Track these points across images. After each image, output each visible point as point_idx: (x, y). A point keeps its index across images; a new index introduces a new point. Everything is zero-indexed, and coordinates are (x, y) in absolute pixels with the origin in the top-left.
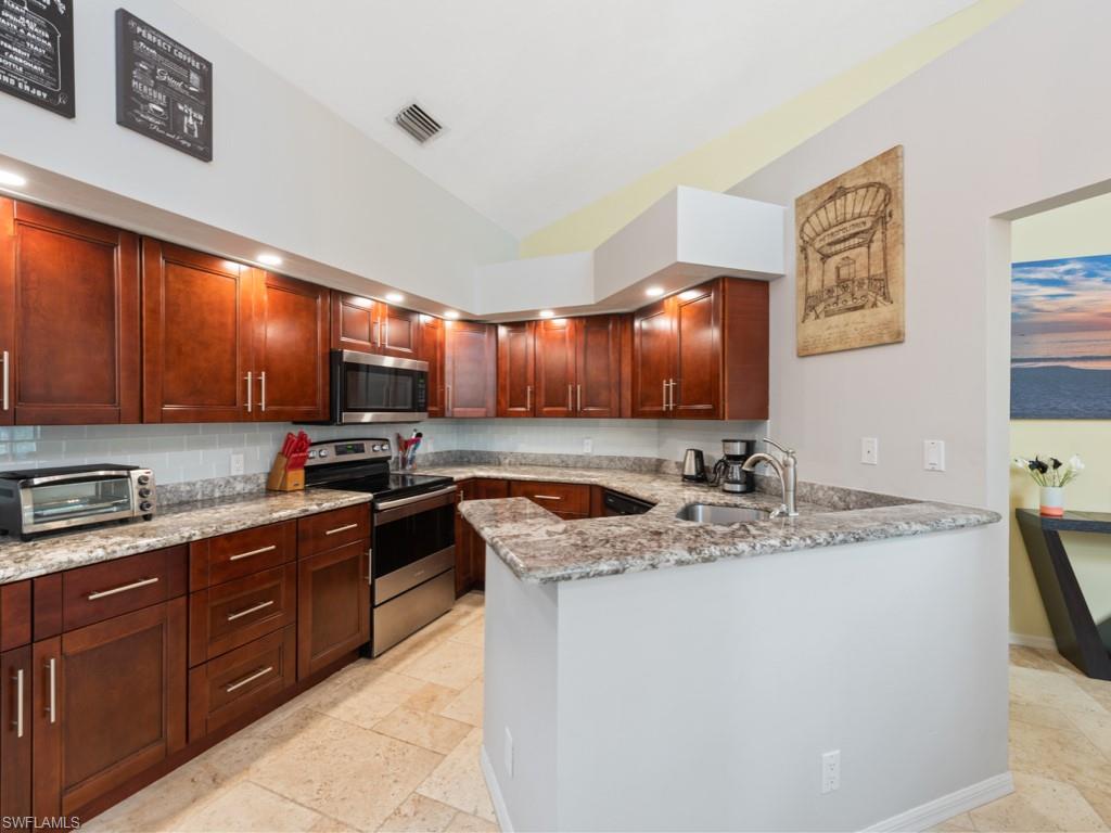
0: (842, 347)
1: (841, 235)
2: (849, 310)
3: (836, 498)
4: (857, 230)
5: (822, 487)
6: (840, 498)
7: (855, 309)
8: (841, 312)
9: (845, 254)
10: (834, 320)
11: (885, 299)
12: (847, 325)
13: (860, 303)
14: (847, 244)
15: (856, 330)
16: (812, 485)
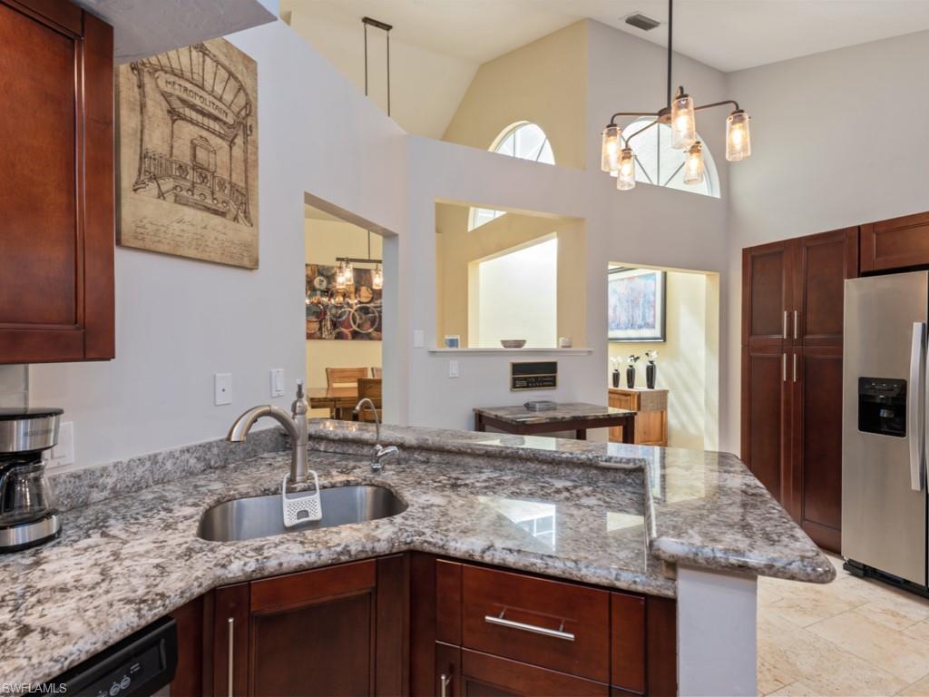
0: (199, 256)
1: (197, 101)
2: (208, 209)
3: (192, 461)
4: (216, 113)
5: (171, 455)
6: (198, 459)
7: (216, 212)
8: (196, 206)
9: (205, 133)
10: (189, 213)
11: (246, 217)
12: (205, 228)
13: (220, 207)
14: (206, 121)
15: (216, 239)
16: (154, 459)
